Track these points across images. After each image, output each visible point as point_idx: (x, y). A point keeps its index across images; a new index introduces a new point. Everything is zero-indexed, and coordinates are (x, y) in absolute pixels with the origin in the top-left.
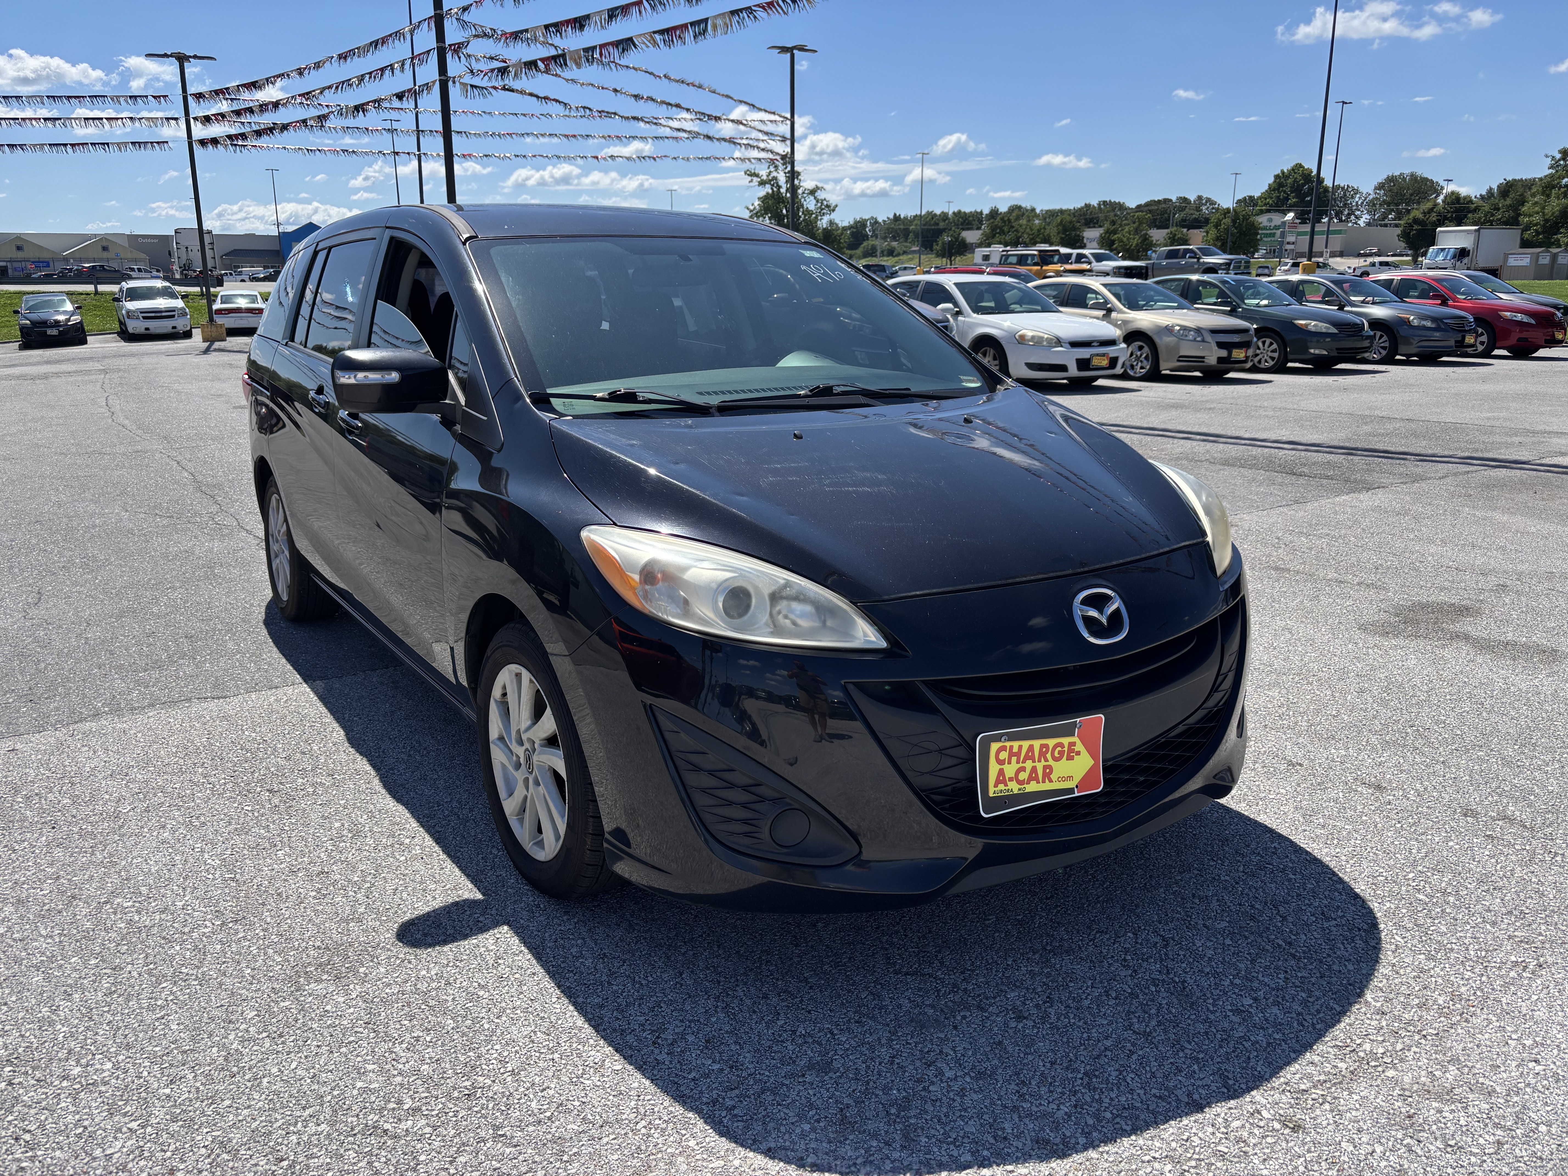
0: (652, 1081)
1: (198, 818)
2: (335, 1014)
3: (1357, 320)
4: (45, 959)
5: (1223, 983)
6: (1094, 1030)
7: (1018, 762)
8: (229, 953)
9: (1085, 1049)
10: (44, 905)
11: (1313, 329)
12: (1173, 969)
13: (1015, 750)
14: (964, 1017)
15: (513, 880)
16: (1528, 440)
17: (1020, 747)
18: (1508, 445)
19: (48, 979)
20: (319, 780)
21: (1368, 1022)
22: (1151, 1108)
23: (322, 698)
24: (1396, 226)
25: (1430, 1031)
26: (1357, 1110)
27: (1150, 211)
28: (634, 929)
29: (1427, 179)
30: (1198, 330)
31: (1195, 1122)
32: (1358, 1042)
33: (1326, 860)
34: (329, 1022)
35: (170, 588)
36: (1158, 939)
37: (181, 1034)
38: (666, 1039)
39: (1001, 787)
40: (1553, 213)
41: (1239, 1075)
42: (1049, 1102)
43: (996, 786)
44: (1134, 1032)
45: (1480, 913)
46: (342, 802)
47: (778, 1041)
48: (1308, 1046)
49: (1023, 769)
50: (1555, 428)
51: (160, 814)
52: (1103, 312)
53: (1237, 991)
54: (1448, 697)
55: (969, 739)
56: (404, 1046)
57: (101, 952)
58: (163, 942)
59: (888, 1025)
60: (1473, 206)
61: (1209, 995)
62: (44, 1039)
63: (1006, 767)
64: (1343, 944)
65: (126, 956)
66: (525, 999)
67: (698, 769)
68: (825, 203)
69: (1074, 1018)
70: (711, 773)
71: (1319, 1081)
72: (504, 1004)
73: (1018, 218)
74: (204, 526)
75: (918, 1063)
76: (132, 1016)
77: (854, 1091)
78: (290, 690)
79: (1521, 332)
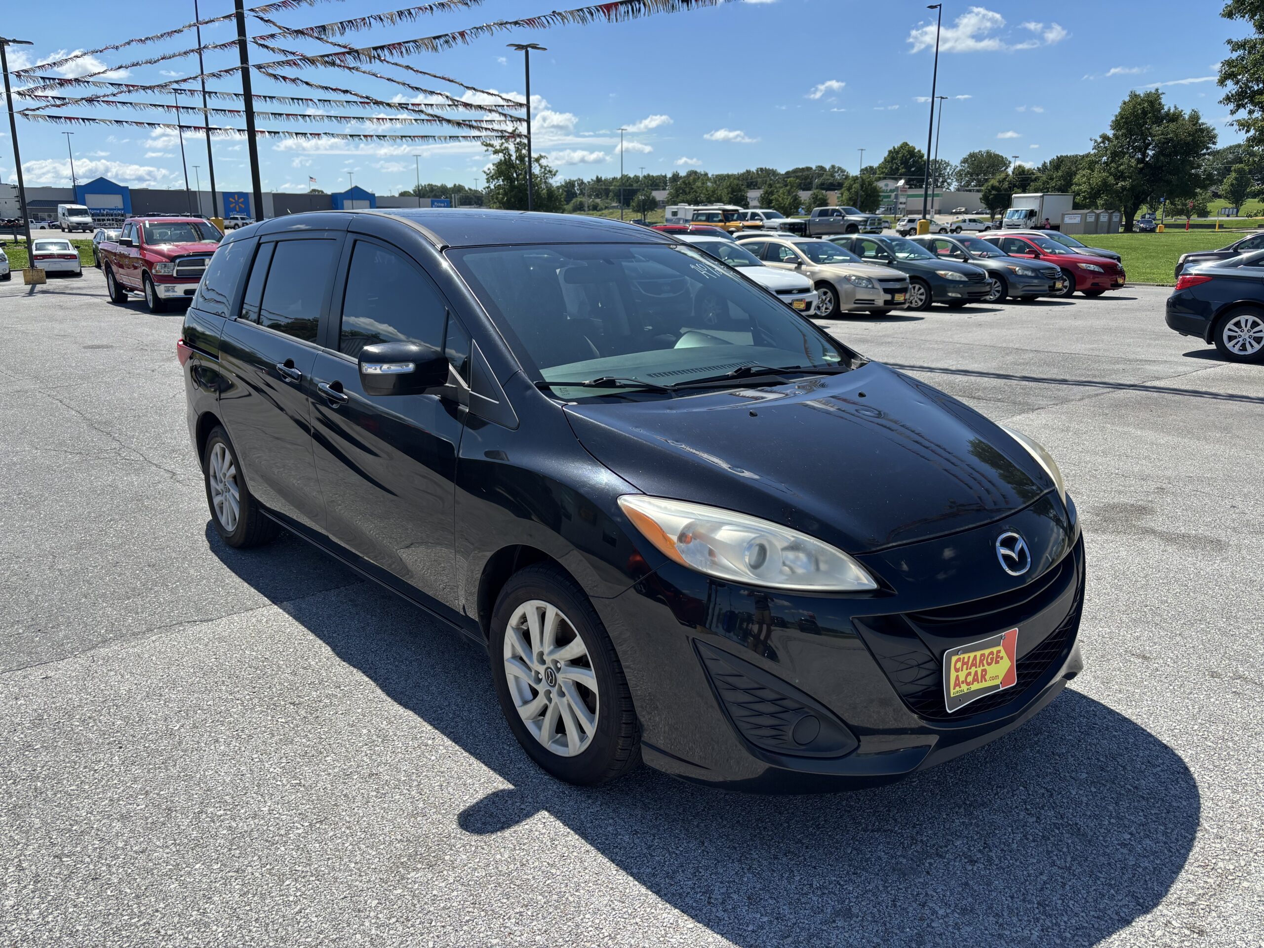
0: (722, 935)
1: (242, 731)
2: (443, 898)
3: (980, 270)
4: (171, 867)
5: (1104, 823)
6: (1030, 868)
7: (967, 669)
8: (329, 850)
9: (1030, 884)
10: (147, 818)
11: (950, 278)
12: (1064, 814)
13: (966, 660)
14: (931, 864)
15: (532, 771)
16: (1128, 367)
17: (969, 657)
18: (1116, 372)
19: (183, 885)
20: (330, 692)
21: (1214, 845)
22: (1096, 927)
23: (296, 618)
24: (978, 191)
25: (1258, 849)
26: (1236, 915)
27: (797, 177)
28: (649, 808)
29: (998, 155)
30: (869, 280)
31: (1130, 934)
32: (1214, 861)
33: (1133, 718)
34: (442, 905)
35: (111, 520)
36: (1043, 791)
37: (323, 925)
38: (716, 899)
39: (957, 689)
40: (1097, 184)
41: (1145, 895)
42: (1022, 929)
43: (954, 689)
44: (1059, 867)
45: (1254, 754)
46: (359, 711)
47: (802, 894)
48: (1180, 867)
49: (969, 674)
50: (1143, 357)
51: (208, 729)
52: (795, 265)
53: (1116, 828)
54: (1161, 581)
55: (937, 654)
56: (513, 921)
57: (218, 858)
58: (267, 844)
59: (878, 875)
60: (1034, 177)
61: (1098, 834)
62: (208, 940)
63: (960, 673)
64: (1172, 785)
65: (241, 860)
66: (591, 874)
67: (735, 688)
68: (548, 169)
69: (1011, 859)
70: (746, 691)
71: (1200, 894)
72: (576, 879)
73: (695, 181)
74: (115, 461)
75: (915, 905)
76: (274, 913)
77: (877, 931)
78: (265, 611)
79: (1094, 278)
